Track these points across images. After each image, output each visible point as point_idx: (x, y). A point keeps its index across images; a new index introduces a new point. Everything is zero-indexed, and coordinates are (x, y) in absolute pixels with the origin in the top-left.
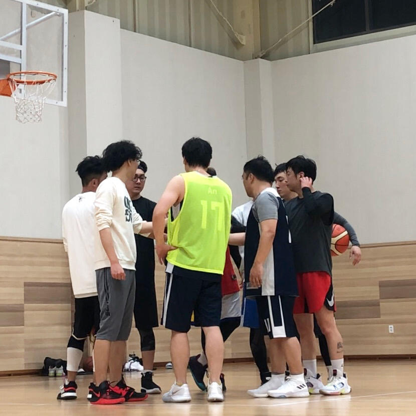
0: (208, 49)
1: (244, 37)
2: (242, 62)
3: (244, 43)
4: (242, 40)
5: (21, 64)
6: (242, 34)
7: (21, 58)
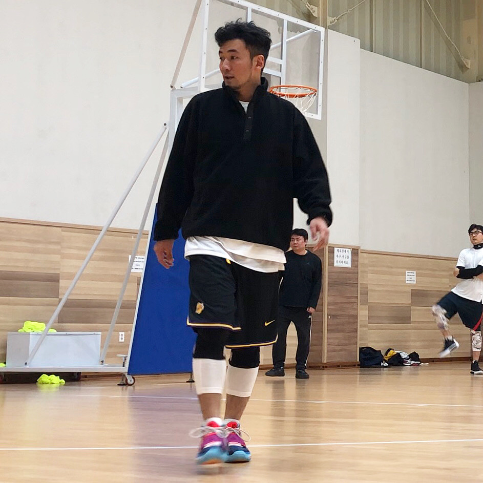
0: (437, 71)
1: (469, 62)
2: (467, 84)
3: (469, 66)
4: (467, 64)
5: (280, 78)
6: (467, 59)
7: (281, 72)
